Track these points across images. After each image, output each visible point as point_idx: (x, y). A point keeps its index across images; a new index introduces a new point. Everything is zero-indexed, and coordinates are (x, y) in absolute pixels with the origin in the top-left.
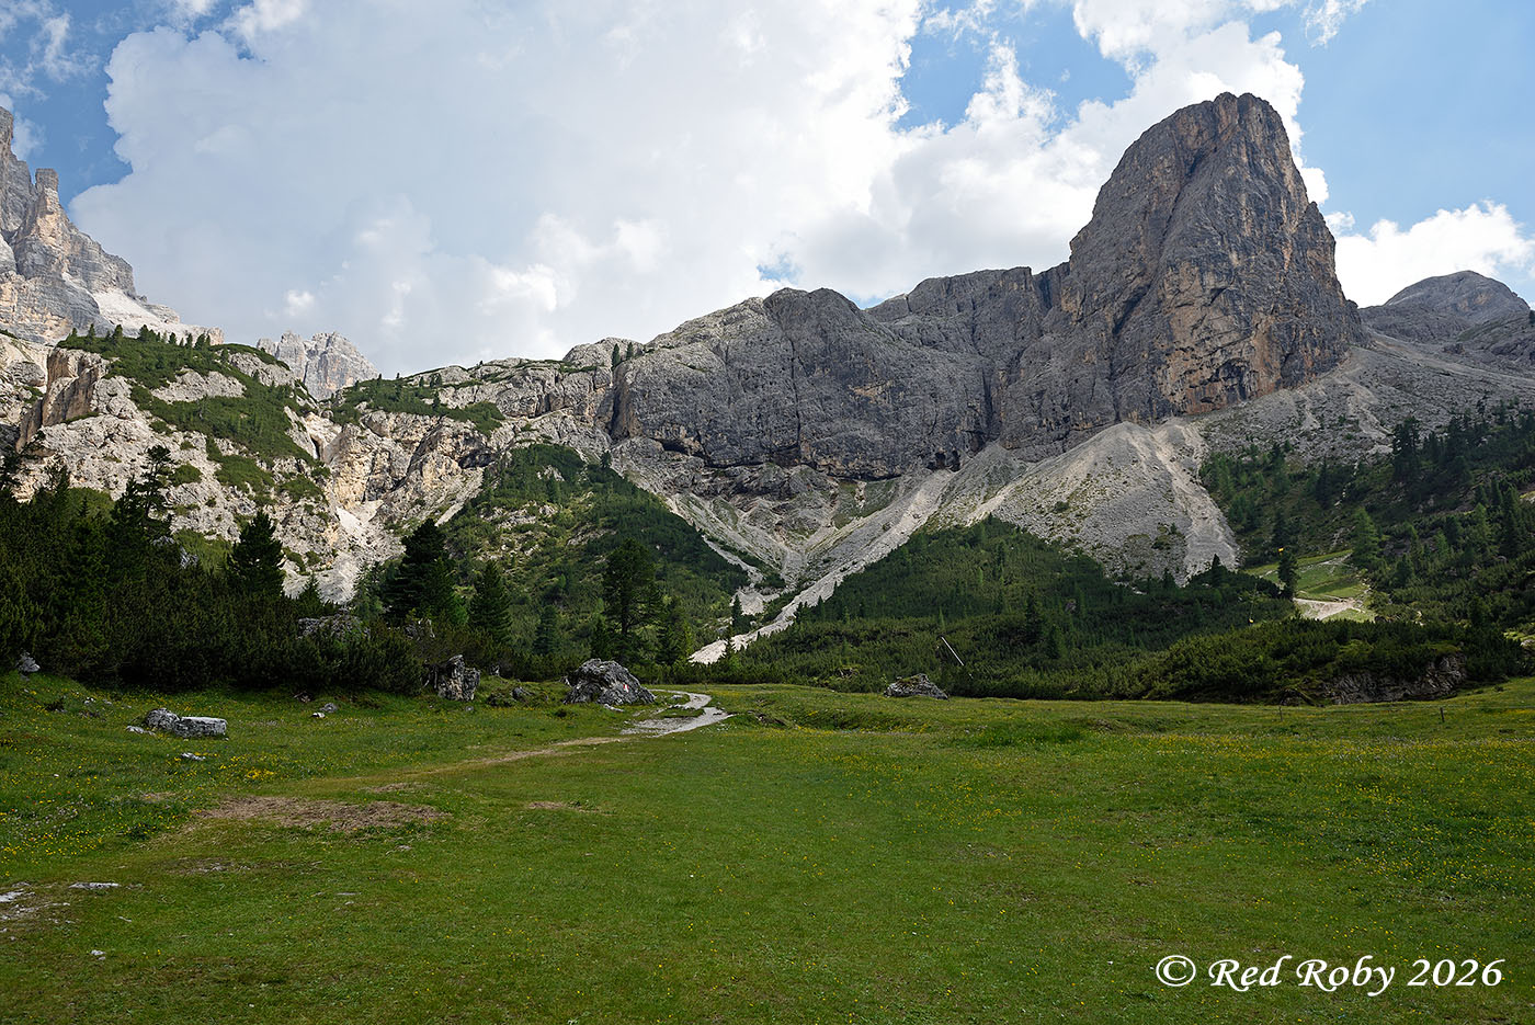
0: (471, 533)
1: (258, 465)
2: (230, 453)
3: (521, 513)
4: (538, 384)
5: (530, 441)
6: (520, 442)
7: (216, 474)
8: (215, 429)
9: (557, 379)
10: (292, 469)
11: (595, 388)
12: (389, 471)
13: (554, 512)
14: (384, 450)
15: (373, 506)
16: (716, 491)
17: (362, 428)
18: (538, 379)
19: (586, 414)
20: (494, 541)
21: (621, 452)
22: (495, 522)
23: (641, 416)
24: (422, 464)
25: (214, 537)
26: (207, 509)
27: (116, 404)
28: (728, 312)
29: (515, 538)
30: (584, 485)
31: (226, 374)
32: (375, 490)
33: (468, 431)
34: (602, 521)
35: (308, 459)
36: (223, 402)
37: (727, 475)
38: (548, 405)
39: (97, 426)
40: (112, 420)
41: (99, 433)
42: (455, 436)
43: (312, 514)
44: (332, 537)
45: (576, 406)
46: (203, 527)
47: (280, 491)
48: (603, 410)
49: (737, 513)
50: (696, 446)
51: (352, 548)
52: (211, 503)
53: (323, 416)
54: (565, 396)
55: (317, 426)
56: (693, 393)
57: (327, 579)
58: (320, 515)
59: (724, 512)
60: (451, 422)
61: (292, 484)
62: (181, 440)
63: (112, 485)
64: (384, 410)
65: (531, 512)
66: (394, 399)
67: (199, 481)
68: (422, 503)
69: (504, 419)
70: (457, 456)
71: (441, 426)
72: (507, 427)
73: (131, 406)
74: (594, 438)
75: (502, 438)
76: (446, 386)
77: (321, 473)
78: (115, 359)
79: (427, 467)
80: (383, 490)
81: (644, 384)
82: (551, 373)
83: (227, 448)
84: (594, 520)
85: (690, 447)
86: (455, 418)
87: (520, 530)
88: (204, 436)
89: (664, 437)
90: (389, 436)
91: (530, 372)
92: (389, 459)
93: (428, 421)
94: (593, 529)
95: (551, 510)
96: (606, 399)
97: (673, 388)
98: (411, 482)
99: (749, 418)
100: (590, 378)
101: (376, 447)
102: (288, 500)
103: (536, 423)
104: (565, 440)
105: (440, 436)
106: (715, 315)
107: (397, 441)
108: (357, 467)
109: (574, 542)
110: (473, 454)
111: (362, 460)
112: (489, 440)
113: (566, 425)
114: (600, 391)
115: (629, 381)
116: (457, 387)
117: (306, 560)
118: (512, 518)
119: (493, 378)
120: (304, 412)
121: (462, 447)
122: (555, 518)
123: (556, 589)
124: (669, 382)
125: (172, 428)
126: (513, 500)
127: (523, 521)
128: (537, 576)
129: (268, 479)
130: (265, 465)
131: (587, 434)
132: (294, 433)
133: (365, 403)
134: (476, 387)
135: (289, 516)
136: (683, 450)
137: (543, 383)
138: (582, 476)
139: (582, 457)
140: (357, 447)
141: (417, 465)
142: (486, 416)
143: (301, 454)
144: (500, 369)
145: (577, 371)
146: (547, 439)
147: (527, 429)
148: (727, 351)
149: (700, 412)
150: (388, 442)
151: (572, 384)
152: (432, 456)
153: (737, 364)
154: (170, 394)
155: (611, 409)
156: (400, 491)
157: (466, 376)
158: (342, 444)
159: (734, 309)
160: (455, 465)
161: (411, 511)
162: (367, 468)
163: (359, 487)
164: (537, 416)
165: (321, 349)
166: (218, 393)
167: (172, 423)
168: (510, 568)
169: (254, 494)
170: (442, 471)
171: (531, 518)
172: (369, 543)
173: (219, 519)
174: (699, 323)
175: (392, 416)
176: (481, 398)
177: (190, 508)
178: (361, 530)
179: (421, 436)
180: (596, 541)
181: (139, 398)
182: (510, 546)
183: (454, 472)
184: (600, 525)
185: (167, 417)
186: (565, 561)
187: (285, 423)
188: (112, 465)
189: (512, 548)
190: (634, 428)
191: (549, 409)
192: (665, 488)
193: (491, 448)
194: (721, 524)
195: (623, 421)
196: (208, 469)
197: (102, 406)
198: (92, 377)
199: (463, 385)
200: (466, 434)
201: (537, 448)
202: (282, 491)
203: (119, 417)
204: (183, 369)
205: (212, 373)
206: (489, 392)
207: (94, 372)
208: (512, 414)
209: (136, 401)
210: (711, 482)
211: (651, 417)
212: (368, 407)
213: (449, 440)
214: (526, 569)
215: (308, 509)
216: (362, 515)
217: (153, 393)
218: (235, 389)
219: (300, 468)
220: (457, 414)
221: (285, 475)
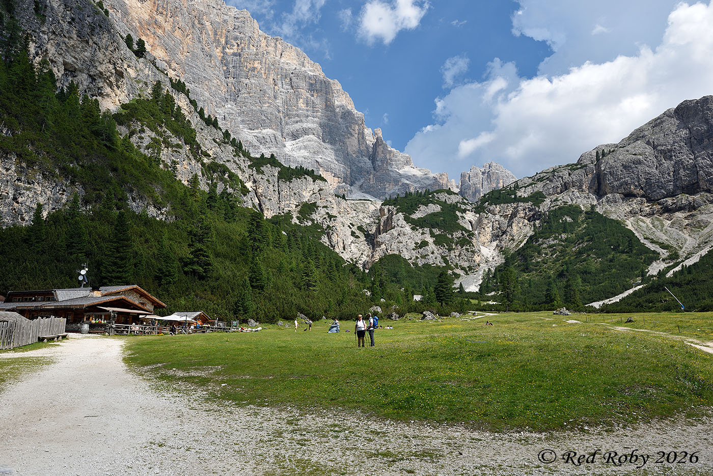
0: (529, 251)
1: (448, 236)
2: (438, 233)
3: (551, 239)
4: (560, 179)
5: (558, 205)
6: (553, 207)
7: (434, 242)
8: (432, 225)
9: (570, 174)
10: (460, 235)
11: (587, 175)
12: (499, 228)
13: (566, 236)
14: (496, 221)
15: (495, 244)
16: (654, 213)
17: (487, 214)
18: (560, 177)
19: (584, 187)
20: (539, 253)
21: (602, 202)
22: (540, 245)
23: (610, 184)
24: (511, 224)
25: (435, 265)
26: (432, 255)
27: (400, 223)
28: (656, 120)
29: (548, 251)
30: (583, 222)
31: (434, 204)
32: (495, 237)
33: (529, 206)
34: (586, 239)
35: (466, 231)
36: (434, 215)
37: (659, 204)
38: (566, 187)
39: (394, 232)
40: (399, 229)
41: (396, 234)
42: (524, 210)
43: (468, 252)
44: (477, 259)
45: (579, 185)
46: (431, 262)
47: (456, 245)
48: (592, 184)
49: (664, 222)
50: (642, 192)
51: (486, 262)
52: (433, 253)
53: (472, 212)
54: (573, 182)
55: (470, 216)
56: (636, 167)
57: (475, 276)
58: (471, 251)
59: (657, 223)
60: (522, 204)
61: (460, 241)
62: (421, 232)
63: (401, 252)
64: (495, 204)
65: (555, 238)
66: (498, 199)
67: (428, 245)
68: (513, 240)
69: (546, 198)
70: (526, 218)
71: (518, 206)
72: (548, 201)
73: (404, 222)
74: (589, 198)
75: (545, 206)
76: (521, 188)
77: (471, 235)
78: (398, 207)
79: (514, 224)
80: (498, 236)
81: (610, 168)
82: (566, 172)
83: (437, 232)
84: (582, 239)
85: (638, 194)
86: (524, 202)
87: (550, 247)
88: (428, 229)
89: (623, 191)
90: (497, 214)
91: (556, 174)
92: (499, 224)
93: (513, 205)
94: (582, 242)
95: (564, 236)
96: (593, 178)
97: (625, 167)
98: (508, 232)
99: (669, 174)
100: (584, 171)
101: (493, 220)
102: (459, 247)
103: (560, 197)
104: (574, 202)
105: (518, 211)
106: (649, 123)
107: (501, 216)
108: (486, 229)
109: (574, 249)
110: (533, 216)
111: (488, 226)
112: (539, 208)
113: (574, 195)
114: (590, 176)
115: (603, 169)
116: (525, 187)
117: (468, 269)
118: (547, 242)
119: (541, 180)
120: (464, 211)
121: (528, 214)
122: (566, 239)
123: (563, 271)
124: (623, 165)
125: (418, 228)
126: (547, 234)
127: (552, 243)
128: (558, 266)
129: (452, 241)
130: (450, 235)
131: (585, 197)
132: (460, 222)
133: (487, 203)
134: (533, 185)
135: (460, 253)
136: (635, 196)
137: (562, 178)
138: (582, 217)
139: (582, 208)
140: (485, 221)
141: (510, 225)
142: (537, 198)
143: (464, 229)
144: (545, 174)
145: (578, 169)
146: (565, 203)
147: (556, 200)
148: (653, 142)
149: (641, 176)
150: (497, 217)
151: (576, 175)
152: (515, 220)
153: (659, 148)
154: (417, 215)
155: (596, 182)
156: (504, 236)
157: (530, 181)
158: (480, 221)
159: (659, 118)
160: (526, 221)
161: (509, 244)
162: (491, 229)
163: (489, 237)
164: (561, 193)
165: (487, 171)
166: (432, 212)
167: (417, 226)
168: (546, 263)
169: (447, 247)
170: (521, 225)
171: (555, 241)
172: (493, 259)
173: (436, 258)
174: (641, 130)
175: (498, 206)
176: (536, 190)
177: (426, 256)
178: (490, 254)
179: (511, 212)
180: (583, 248)
181: (407, 219)
182: (546, 254)
183: (526, 224)
184: (585, 240)
185: (417, 225)
186: (569, 258)
187: (457, 218)
188: (401, 244)
189: (547, 255)
190: (607, 190)
191: (566, 189)
192: (625, 216)
193: (541, 212)
194: (654, 229)
195: (603, 187)
196: (430, 240)
197: (396, 224)
198: (392, 214)
199: (528, 186)
200: (529, 208)
201: (560, 208)
202: (457, 244)
203: (401, 227)
204: (420, 206)
205: (429, 205)
206: (539, 187)
207: (392, 212)
208: (549, 194)
209: (406, 221)
210: (651, 208)
211: (615, 183)
212: (488, 204)
213: (522, 212)
214: (553, 264)
215: (467, 249)
216: (491, 248)
217: (411, 216)
218: (437, 208)
219: (463, 234)
220: (525, 200)
221: (458, 238)
